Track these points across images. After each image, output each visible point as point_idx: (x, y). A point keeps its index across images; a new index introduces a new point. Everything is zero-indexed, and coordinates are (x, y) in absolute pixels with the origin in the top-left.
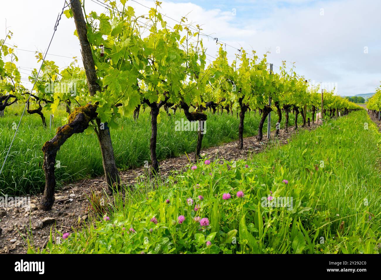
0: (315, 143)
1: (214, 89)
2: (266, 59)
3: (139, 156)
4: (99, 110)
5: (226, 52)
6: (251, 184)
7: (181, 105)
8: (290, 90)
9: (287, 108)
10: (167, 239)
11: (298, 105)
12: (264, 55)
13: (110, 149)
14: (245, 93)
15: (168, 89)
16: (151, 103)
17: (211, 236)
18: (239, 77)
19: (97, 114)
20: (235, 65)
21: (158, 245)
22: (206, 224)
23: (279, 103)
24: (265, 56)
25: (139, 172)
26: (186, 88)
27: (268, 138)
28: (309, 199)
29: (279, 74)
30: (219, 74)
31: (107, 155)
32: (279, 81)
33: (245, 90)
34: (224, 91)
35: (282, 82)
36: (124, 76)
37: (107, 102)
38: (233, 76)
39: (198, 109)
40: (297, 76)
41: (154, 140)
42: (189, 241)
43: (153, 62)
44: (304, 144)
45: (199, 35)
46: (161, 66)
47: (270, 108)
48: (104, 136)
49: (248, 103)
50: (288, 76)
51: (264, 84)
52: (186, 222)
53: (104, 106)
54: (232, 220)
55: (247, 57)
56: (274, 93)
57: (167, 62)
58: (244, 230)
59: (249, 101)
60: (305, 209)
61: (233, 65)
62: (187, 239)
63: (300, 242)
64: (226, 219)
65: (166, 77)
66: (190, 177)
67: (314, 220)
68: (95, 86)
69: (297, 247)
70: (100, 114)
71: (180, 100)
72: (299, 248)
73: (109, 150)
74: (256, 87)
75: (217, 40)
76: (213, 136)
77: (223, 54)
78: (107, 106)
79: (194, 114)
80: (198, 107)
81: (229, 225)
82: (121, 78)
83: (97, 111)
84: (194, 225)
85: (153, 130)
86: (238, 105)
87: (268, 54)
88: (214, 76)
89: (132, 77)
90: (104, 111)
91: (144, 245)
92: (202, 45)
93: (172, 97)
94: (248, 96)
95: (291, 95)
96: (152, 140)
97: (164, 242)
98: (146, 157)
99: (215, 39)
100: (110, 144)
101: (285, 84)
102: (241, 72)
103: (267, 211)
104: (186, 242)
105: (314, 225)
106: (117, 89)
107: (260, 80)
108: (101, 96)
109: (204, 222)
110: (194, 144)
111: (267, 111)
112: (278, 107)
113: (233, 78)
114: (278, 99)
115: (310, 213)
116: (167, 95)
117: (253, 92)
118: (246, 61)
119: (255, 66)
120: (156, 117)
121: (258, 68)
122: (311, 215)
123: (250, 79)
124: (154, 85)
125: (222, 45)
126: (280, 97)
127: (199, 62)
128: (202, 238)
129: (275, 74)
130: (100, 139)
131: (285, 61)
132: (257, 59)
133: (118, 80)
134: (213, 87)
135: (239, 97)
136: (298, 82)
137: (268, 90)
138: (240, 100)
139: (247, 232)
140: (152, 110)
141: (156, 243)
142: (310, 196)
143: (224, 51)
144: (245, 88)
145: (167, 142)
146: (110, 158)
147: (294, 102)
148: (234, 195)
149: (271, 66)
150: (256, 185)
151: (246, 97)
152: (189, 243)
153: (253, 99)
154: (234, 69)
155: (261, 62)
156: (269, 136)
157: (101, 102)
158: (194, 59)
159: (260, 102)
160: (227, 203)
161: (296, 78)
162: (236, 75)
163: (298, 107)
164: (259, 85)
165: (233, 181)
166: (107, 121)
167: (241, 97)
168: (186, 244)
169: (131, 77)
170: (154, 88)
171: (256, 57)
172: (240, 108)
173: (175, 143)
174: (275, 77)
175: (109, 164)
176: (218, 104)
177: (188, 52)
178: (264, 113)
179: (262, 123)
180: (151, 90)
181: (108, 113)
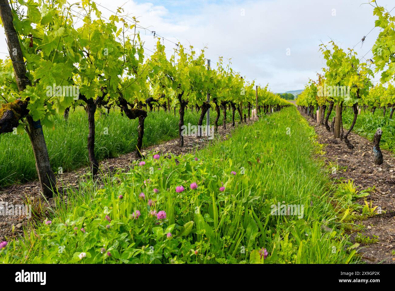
0: (254, 137)
1: (152, 85)
2: (204, 54)
3: (75, 158)
4: (30, 107)
5: (164, 47)
6: (203, 176)
7: (120, 101)
8: (227, 86)
9: (224, 104)
10: (125, 235)
11: (234, 101)
12: (202, 50)
13: (44, 149)
14: (184, 89)
15: (106, 85)
16: (88, 99)
17: (170, 229)
18: (178, 72)
19: (29, 111)
20: (173, 60)
21: (116, 242)
22: (163, 217)
23: (217, 99)
24: (203, 51)
25: (76, 175)
26: (125, 84)
28: (256, 188)
29: (216, 70)
30: (158, 69)
31: (41, 156)
32: (217, 77)
33: (184, 85)
34: (163, 87)
35: (219, 78)
36: (58, 68)
37: (39, 98)
38: (172, 72)
39: (138, 105)
40: (233, 72)
41: (92, 139)
42: (147, 236)
43: (88, 55)
44: (244, 139)
45: (135, 27)
46: (98, 59)
47: (208, 104)
48: (36, 136)
49: (187, 100)
50: (225, 72)
51: (203, 80)
52: (142, 216)
53: (36, 102)
54: (187, 213)
55: (185, 52)
56: (213, 89)
57: (103, 55)
58: (200, 220)
59: (188, 97)
60: (254, 198)
61: (171, 60)
62: (144, 234)
63: (253, 229)
64: (180, 213)
65: (103, 71)
66: (138, 174)
67: (262, 208)
68: (25, 80)
69: (250, 234)
70: (31, 111)
71: (119, 95)
72: (252, 235)
73: (43, 151)
74: (195, 83)
75: (155, 34)
76: (152, 134)
77: (161, 48)
78: (40, 102)
79: (133, 111)
80: (138, 103)
81: (184, 218)
82: (55, 71)
83: (28, 108)
84: (151, 219)
85: (90, 128)
86: (178, 102)
87: (205, 50)
88: (153, 71)
89: (67, 70)
90: (36, 108)
91: (101, 242)
92: (139, 39)
93: (110, 92)
94: (187, 92)
95: (228, 91)
96: (90, 139)
97: (122, 238)
98: (82, 159)
99: (153, 32)
100: (43, 144)
101: (223, 80)
102: (180, 67)
103: (222, 200)
104: (144, 236)
105: (263, 212)
106: (50, 83)
107: (198, 76)
108: (32, 91)
109: (161, 215)
110: (133, 143)
111: (206, 107)
112: (216, 103)
114: (216, 96)
115: (259, 202)
116: (105, 91)
117: (192, 88)
118: (184, 56)
119: (193, 62)
120: (94, 114)
121: (196, 64)
122: (260, 204)
123: (188, 75)
124: (91, 80)
125: (159, 39)
126: (218, 93)
127: (137, 56)
128: (160, 231)
129: (212, 70)
130: (33, 139)
131: (222, 57)
132: (195, 55)
133: (51, 74)
134: (152, 82)
135: (178, 93)
136: (235, 78)
137: (206, 86)
138: (180, 97)
139: (203, 223)
140: (89, 107)
141: (114, 239)
142: (256, 186)
143: (162, 45)
144: (184, 83)
145: (104, 142)
146: (44, 160)
147: (231, 99)
148: (186, 188)
149: (209, 61)
150: (207, 177)
151: (185, 93)
152: (146, 238)
153: (192, 95)
154: (173, 64)
155: (199, 57)
157: (33, 98)
158: (132, 52)
159: (199, 98)
160: (181, 196)
161: (233, 74)
162: (175, 70)
163: (235, 104)
164: (198, 81)
165: (183, 175)
166: (41, 118)
167: (181, 93)
168: (144, 239)
169: (66, 70)
170: (91, 83)
171: (193, 53)
172: (179, 105)
173: (113, 143)
174: (213, 73)
175: (44, 166)
176: (158, 100)
177: (125, 46)
178: (203, 109)
179: (201, 119)
180: (87, 85)
181: (41, 109)
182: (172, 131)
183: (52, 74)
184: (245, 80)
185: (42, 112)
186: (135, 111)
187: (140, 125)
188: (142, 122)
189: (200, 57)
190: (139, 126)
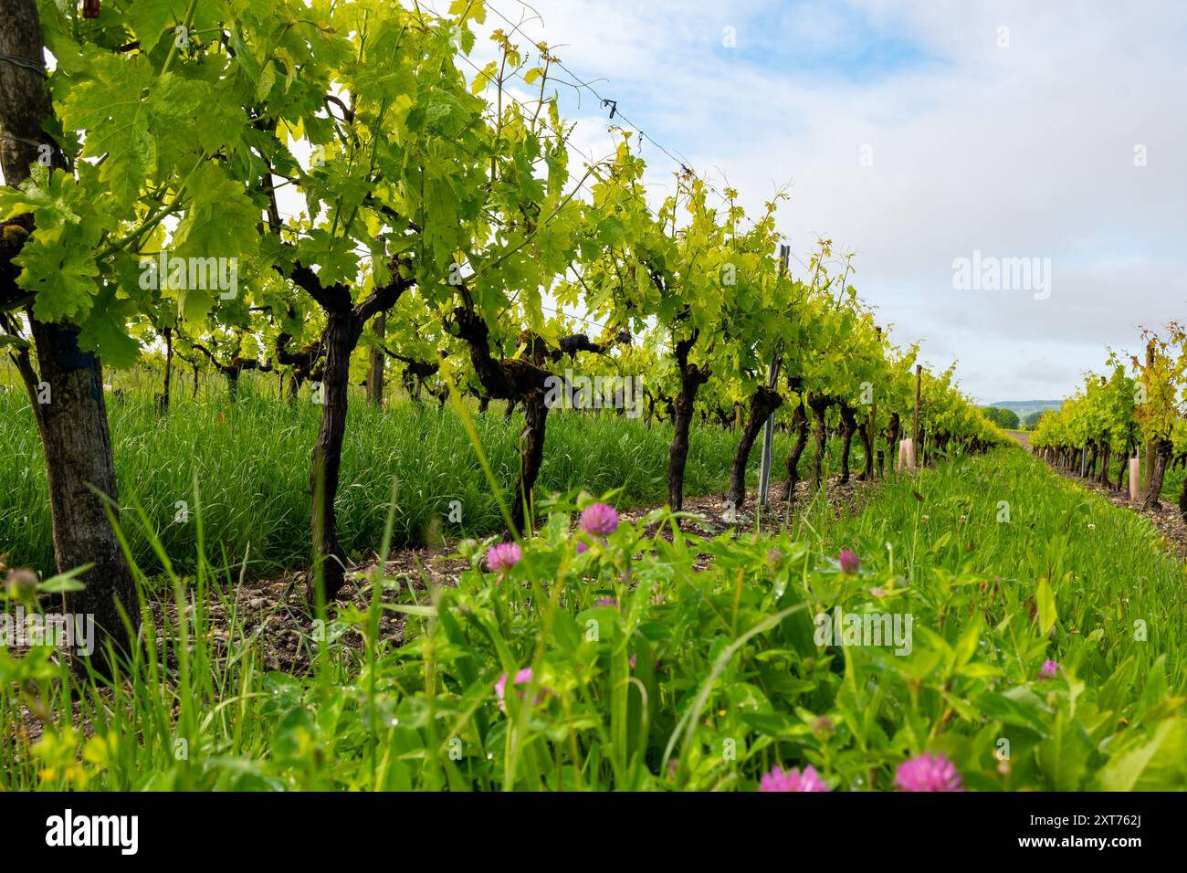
0: (957, 518)
1: (589, 292)
2: (773, 220)
3: (278, 532)
4: (30, 257)
5: (642, 163)
7: (461, 323)
8: (838, 345)
9: (820, 404)
11: (854, 402)
12: (768, 204)
13: (97, 464)
14: (702, 323)
15: (411, 250)
16: (324, 286)
18: (684, 261)
19: (18, 270)
20: (670, 212)
23: (803, 383)
24: (771, 207)
25: (259, 595)
27: (762, 503)
29: (807, 281)
30: (617, 230)
31: (75, 495)
32: (808, 306)
33: (701, 310)
34: (629, 304)
35: (818, 312)
36: (177, 98)
37: (77, 219)
38: (665, 254)
39: (527, 351)
40: (858, 302)
41: (329, 453)
43: (349, 116)
44: (920, 519)
45: (545, 78)
46: (385, 138)
47: (775, 395)
48: (65, 401)
49: (707, 365)
50: (831, 300)
51: (765, 305)
53: (61, 240)
55: (709, 204)
56: (791, 342)
57: (410, 131)
59: (711, 356)
61: (663, 212)
65: (401, 189)
68: (36, 144)
70: (32, 273)
71: (457, 301)
73: (91, 471)
74: (736, 312)
75: (614, 109)
77: (628, 167)
78: (82, 242)
79: (509, 366)
80: (528, 344)
82: (162, 107)
83: (18, 260)
85: (327, 408)
86: (674, 370)
87: (779, 202)
88: (596, 237)
89: (221, 113)
90: (61, 265)
92: (556, 116)
93: (424, 278)
94: (708, 340)
95: (841, 361)
96: (323, 454)
99: (607, 102)
100: (98, 443)
101: (825, 322)
102: (692, 244)
106: (133, 157)
107: (751, 288)
108: (53, 190)
111: (765, 403)
112: (800, 395)
113: (662, 257)
114: (801, 371)
116: (403, 271)
117: (724, 326)
118: (705, 218)
119: (733, 242)
120: (348, 355)
121: (741, 247)
123: (717, 280)
125: (627, 135)
126: (806, 365)
129: (794, 280)
131: (829, 242)
132: (741, 219)
133: (144, 116)
134: (590, 284)
135: (679, 339)
136: (860, 324)
137: (773, 327)
138: (682, 350)
140: (330, 325)
143: (637, 156)
144: (702, 303)
146: (89, 513)
147: (844, 391)
149: (785, 251)
151: (702, 341)
153: (726, 352)
154: (668, 232)
155: (757, 227)
156: (763, 497)
157: (50, 218)
158: (525, 149)
159: (743, 369)
161: (855, 308)
162: (674, 250)
163: (855, 410)
164: (748, 306)
166: (71, 313)
167: (686, 339)
169: (217, 111)
170: (348, 227)
171: (736, 212)
172: (678, 380)
173: (428, 493)
174: (795, 290)
175: (85, 541)
176: (604, 349)
177: (500, 126)
178: (756, 412)
179: (744, 446)
180: (329, 230)
181: (80, 273)
182: (639, 478)
183: (149, 117)
184: (890, 337)
185: (84, 285)
186: (513, 367)
187: (529, 429)
188: (538, 417)
189: (760, 228)
190: (526, 433)
